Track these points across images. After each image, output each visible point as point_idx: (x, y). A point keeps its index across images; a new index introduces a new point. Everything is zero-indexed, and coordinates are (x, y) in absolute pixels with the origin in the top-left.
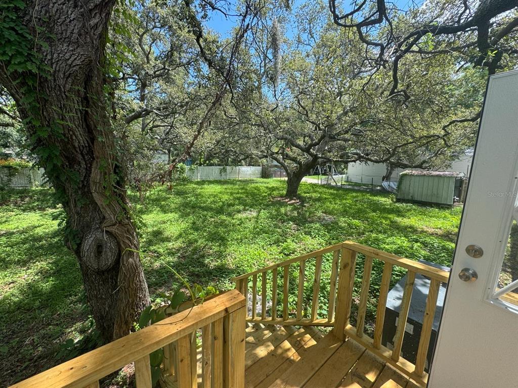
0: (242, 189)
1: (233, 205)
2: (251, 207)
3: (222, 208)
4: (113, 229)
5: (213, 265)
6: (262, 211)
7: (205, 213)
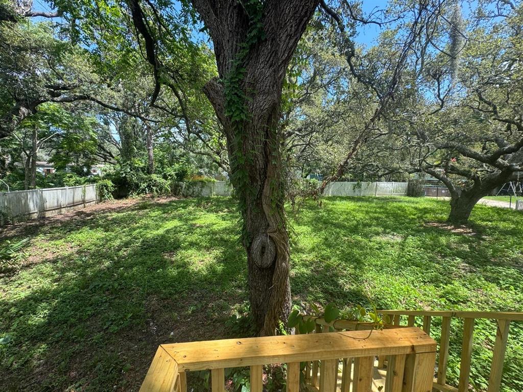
0: (381, 208)
1: (370, 226)
2: (394, 230)
3: (356, 227)
4: (274, 235)
5: (347, 287)
6: (410, 237)
7: (338, 230)
